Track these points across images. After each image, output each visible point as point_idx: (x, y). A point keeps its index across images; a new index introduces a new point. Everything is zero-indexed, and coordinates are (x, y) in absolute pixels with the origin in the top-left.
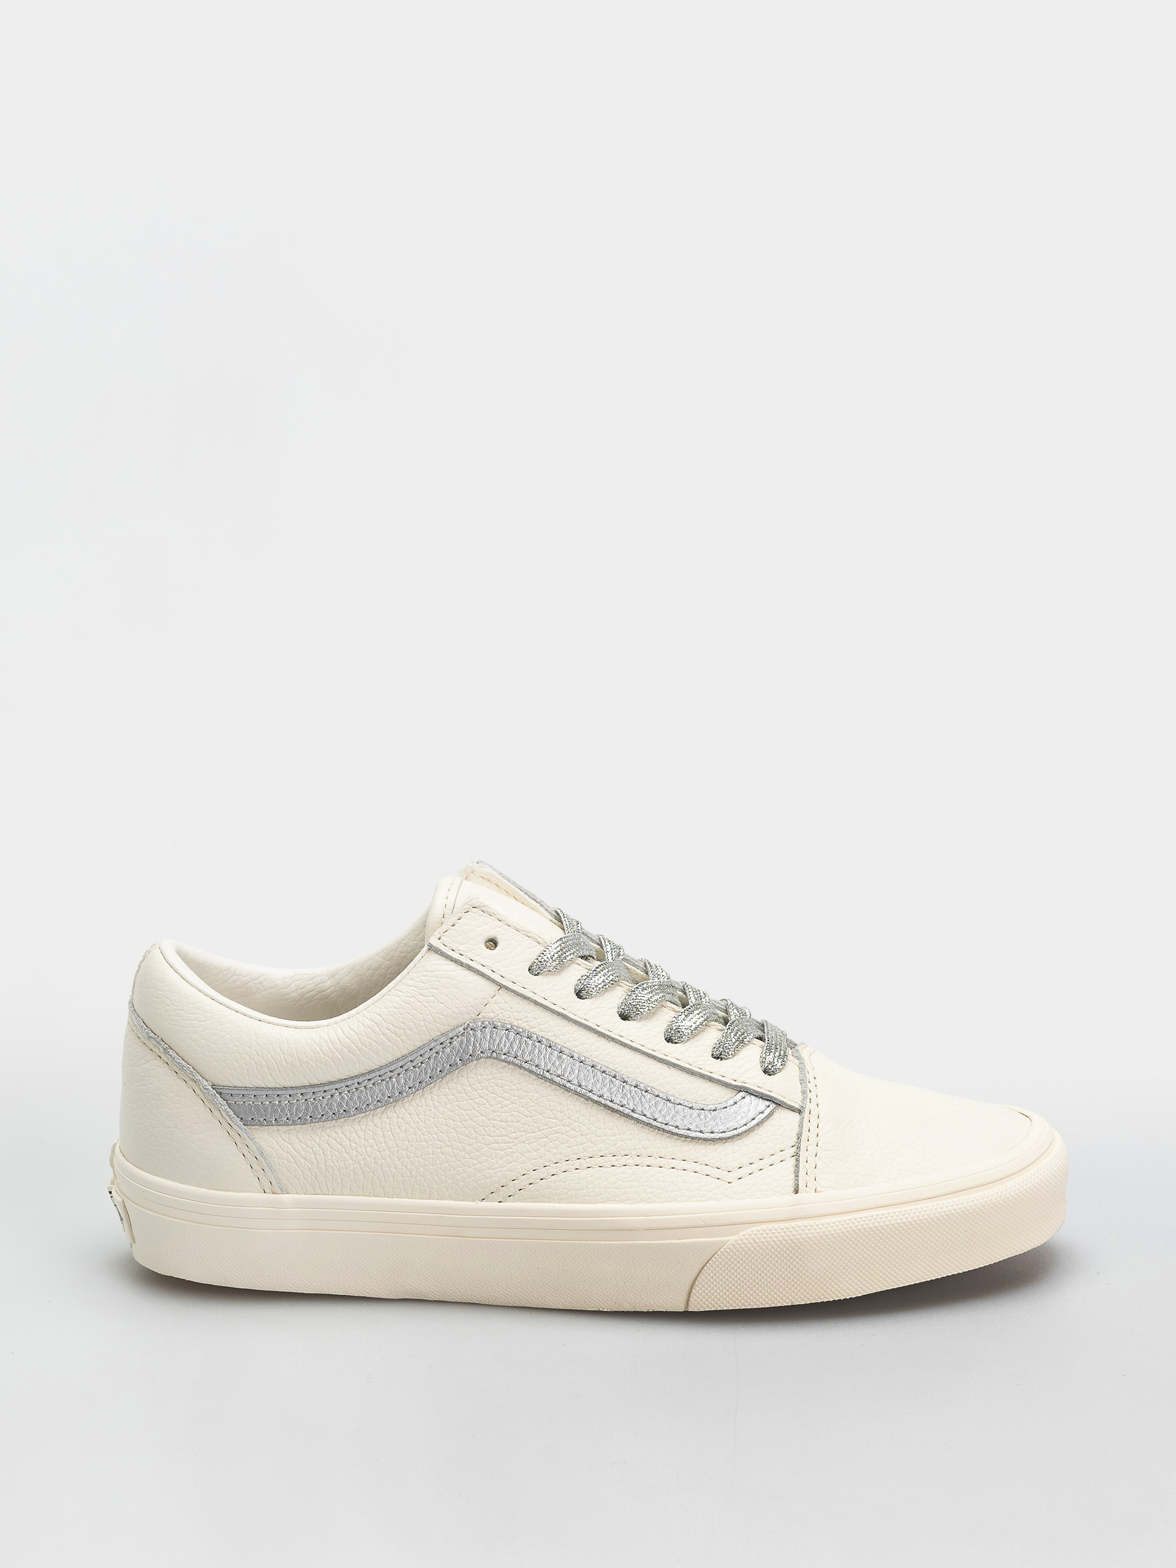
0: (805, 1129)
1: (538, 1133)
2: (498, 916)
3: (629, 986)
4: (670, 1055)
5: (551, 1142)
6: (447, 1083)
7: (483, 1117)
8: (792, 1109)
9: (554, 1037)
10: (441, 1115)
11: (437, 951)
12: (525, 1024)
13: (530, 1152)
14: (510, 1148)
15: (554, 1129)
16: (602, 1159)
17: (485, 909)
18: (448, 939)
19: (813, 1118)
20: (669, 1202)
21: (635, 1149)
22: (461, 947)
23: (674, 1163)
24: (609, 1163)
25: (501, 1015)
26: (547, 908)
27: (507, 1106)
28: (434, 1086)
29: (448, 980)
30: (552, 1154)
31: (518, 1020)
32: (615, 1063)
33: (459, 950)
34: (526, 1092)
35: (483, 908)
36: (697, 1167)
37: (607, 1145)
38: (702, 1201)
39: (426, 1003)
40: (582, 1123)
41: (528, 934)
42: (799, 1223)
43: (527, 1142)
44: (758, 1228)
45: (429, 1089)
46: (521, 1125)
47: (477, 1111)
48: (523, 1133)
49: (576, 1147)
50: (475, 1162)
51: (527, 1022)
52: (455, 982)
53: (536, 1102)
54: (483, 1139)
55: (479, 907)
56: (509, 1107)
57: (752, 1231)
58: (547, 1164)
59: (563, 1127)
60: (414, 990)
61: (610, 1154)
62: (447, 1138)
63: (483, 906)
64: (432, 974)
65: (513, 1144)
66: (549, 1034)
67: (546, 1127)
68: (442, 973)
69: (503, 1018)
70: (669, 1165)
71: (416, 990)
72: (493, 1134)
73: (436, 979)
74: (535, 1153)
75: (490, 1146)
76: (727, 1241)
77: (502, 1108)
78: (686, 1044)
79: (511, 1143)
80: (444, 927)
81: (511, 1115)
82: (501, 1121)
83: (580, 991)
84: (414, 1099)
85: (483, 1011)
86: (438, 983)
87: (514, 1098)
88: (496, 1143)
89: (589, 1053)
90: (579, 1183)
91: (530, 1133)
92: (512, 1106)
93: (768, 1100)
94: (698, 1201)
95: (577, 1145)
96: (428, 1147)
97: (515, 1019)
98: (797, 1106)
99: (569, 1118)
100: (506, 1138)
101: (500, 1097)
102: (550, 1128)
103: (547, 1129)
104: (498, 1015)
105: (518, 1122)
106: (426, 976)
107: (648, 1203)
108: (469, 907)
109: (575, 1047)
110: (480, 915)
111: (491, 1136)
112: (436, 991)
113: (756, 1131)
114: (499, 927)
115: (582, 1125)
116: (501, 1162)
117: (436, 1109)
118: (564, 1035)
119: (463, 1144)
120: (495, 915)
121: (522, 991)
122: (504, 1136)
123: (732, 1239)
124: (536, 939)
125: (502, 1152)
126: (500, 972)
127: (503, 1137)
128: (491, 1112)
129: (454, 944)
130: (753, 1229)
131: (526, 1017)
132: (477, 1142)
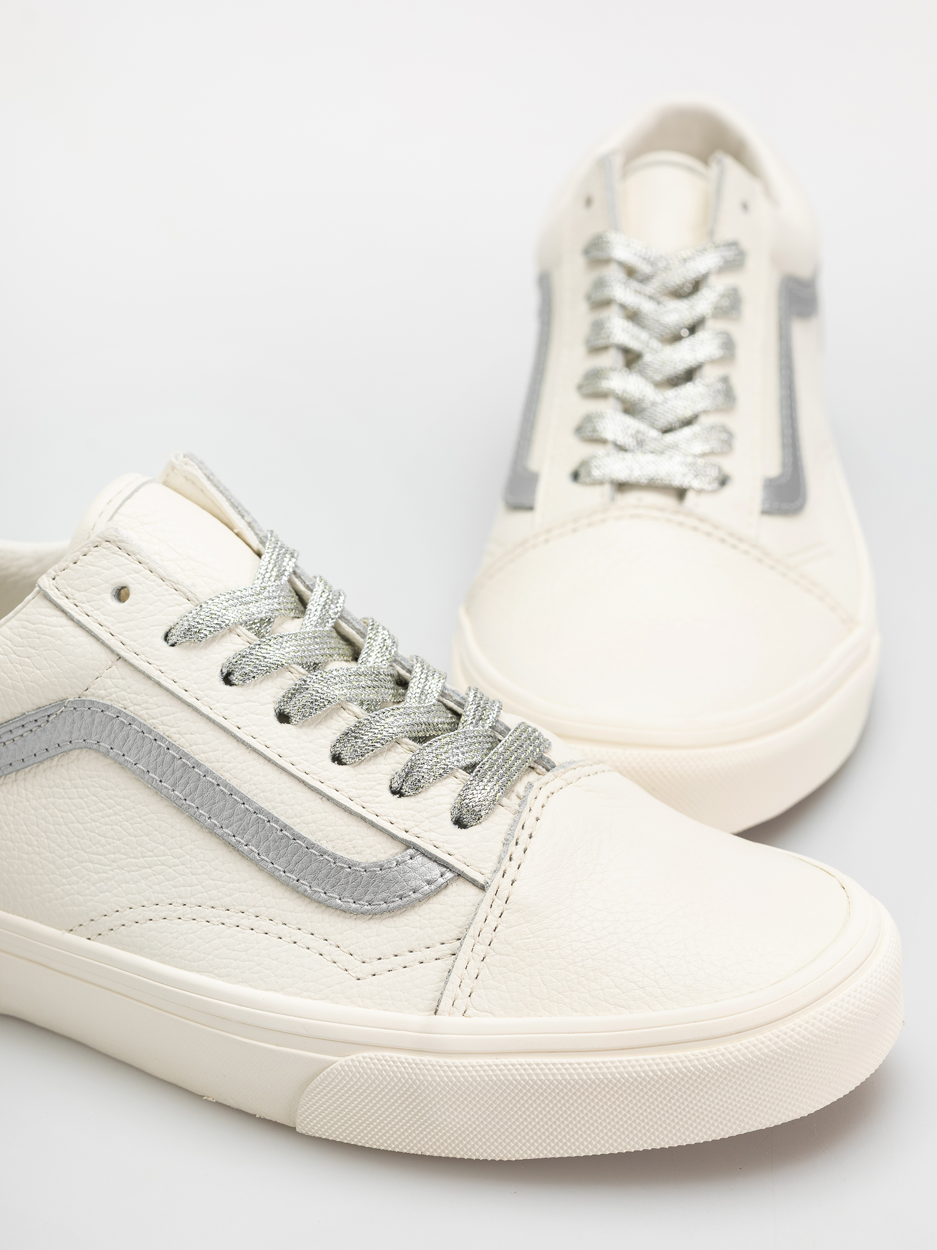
0: (480, 918)
1: (141, 859)
2: (138, 556)
3: (302, 674)
4: (328, 783)
5: (154, 875)
6: (45, 771)
7: (80, 825)
8: (474, 882)
9: (178, 736)
10: (33, 812)
11: (47, 597)
12: (144, 712)
13: (128, 883)
14: (106, 873)
15: (161, 858)
16: (211, 912)
17: (121, 545)
18: (63, 581)
19: (499, 902)
20: (274, 991)
21: (254, 907)
22: (77, 595)
23: (298, 935)
24: (218, 919)
25: (114, 695)
26: (258, 532)
27: (109, 817)
28: (29, 771)
29: (51, 638)
30: (153, 892)
31: (135, 704)
32: (251, 782)
33: (74, 599)
34: (134, 802)
35: (119, 544)
36: (326, 948)
37: (220, 894)
38: (315, 999)
39: (19, 666)
40: (194, 858)
41: (176, 586)
42: (426, 1059)
43: (126, 869)
44: (372, 1054)
45: (23, 773)
46: (122, 845)
47: (74, 815)
48: (123, 857)
49: (183, 888)
50: (64, 881)
51: (147, 709)
52: (60, 642)
53: (144, 818)
54: (76, 853)
55: (114, 541)
56: (111, 818)
57: (364, 1058)
58: (145, 903)
59: (171, 857)
60: (7, 645)
61: (222, 906)
62: (36, 843)
63: (121, 541)
64: (33, 626)
65: (109, 868)
66: (173, 730)
67: (151, 853)
68: (45, 626)
69: (116, 699)
70: (290, 937)
71: (10, 645)
72: (88, 850)
73: (36, 635)
74: (133, 886)
75: (84, 864)
76: (333, 1063)
77: (103, 818)
78: (357, 768)
79: (108, 866)
80: (63, 564)
81: (112, 830)
82: (99, 835)
83: (229, 674)
84: (6, 784)
85: (92, 686)
86: (37, 640)
87: (119, 807)
88: (92, 862)
89: (220, 764)
90: (177, 939)
91: (131, 858)
92: (114, 817)
93: (443, 866)
94: (310, 998)
95: (184, 886)
96: (14, 850)
97: (131, 702)
98: (481, 879)
99: (181, 847)
100: (103, 858)
101: (102, 802)
102: (156, 856)
103: (152, 857)
104: (111, 694)
105: (119, 840)
106: (26, 628)
107: (250, 986)
108: (101, 540)
109: (202, 752)
110: (113, 553)
111: (85, 852)
112: (33, 651)
113: (417, 909)
114: (136, 573)
115: (194, 860)
116: (93, 888)
117: (28, 801)
118: (191, 734)
119: (53, 855)
120: (135, 554)
121: (144, 666)
122: (101, 855)
123: (341, 1060)
124: (184, 594)
125: (96, 876)
126: (121, 637)
127: (99, 857)
128: (90, 820)
129: (69, 589)
130: (366, 1054)
131: (147, 702)
132: (69, 856)
